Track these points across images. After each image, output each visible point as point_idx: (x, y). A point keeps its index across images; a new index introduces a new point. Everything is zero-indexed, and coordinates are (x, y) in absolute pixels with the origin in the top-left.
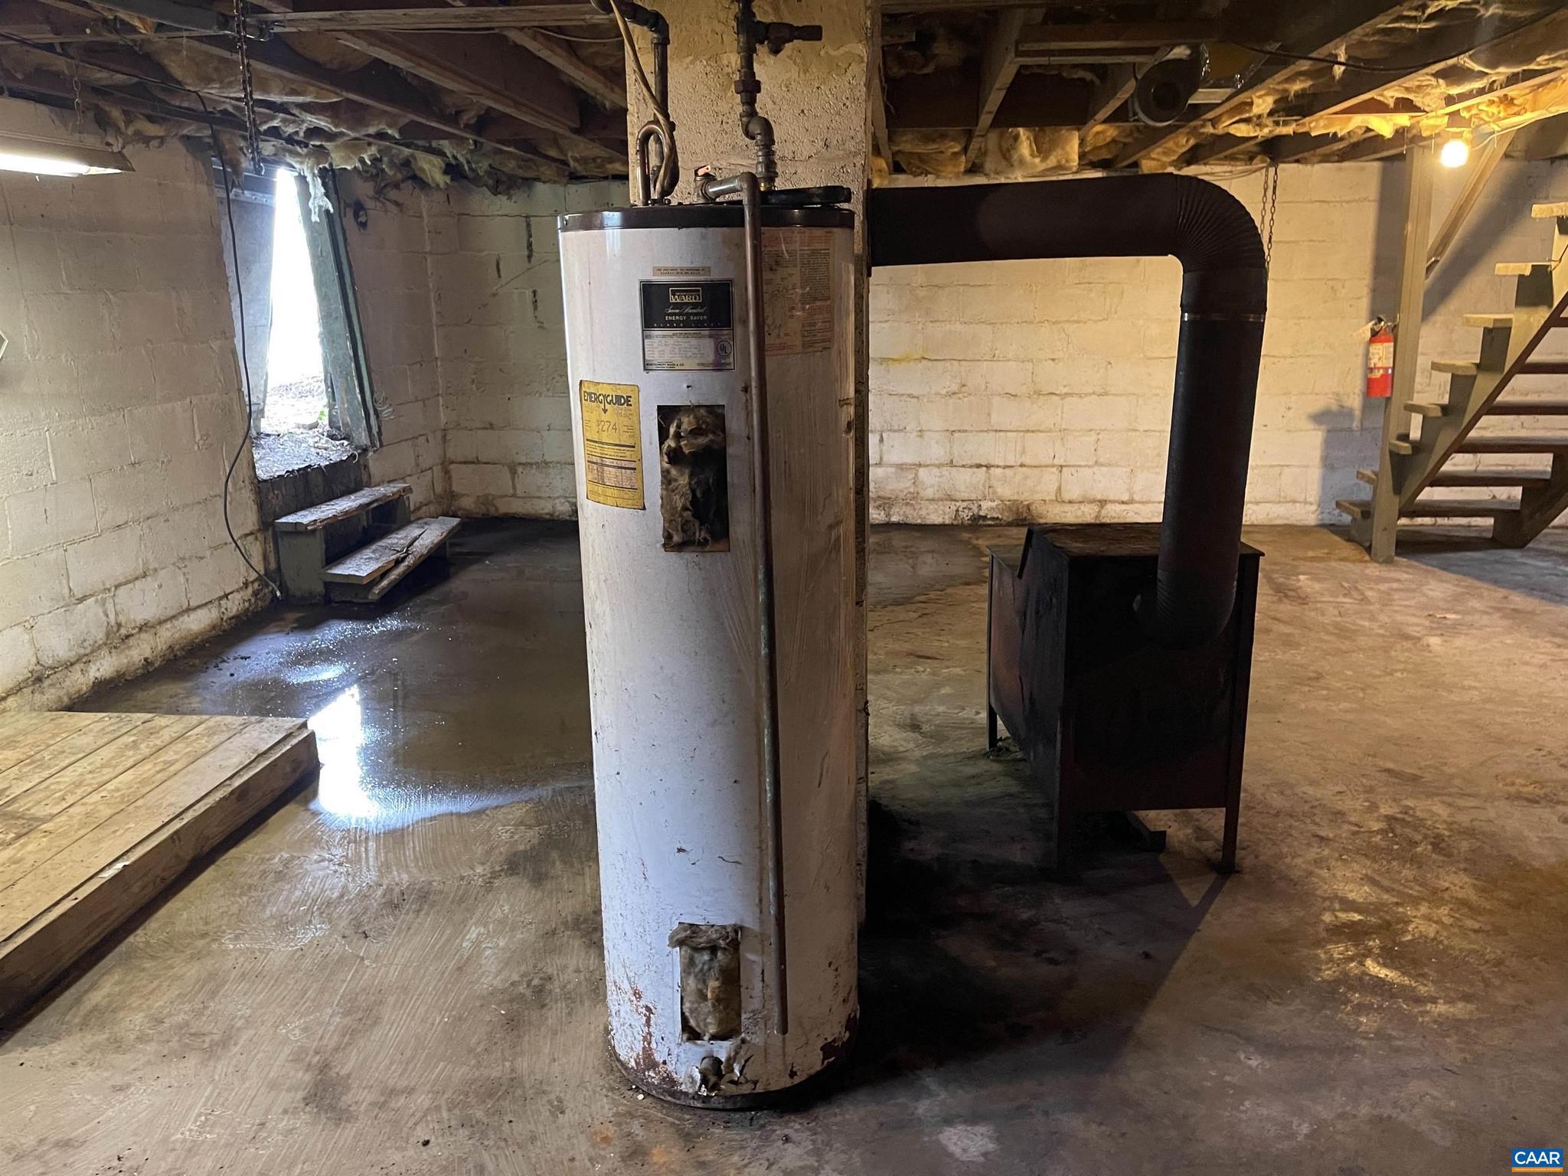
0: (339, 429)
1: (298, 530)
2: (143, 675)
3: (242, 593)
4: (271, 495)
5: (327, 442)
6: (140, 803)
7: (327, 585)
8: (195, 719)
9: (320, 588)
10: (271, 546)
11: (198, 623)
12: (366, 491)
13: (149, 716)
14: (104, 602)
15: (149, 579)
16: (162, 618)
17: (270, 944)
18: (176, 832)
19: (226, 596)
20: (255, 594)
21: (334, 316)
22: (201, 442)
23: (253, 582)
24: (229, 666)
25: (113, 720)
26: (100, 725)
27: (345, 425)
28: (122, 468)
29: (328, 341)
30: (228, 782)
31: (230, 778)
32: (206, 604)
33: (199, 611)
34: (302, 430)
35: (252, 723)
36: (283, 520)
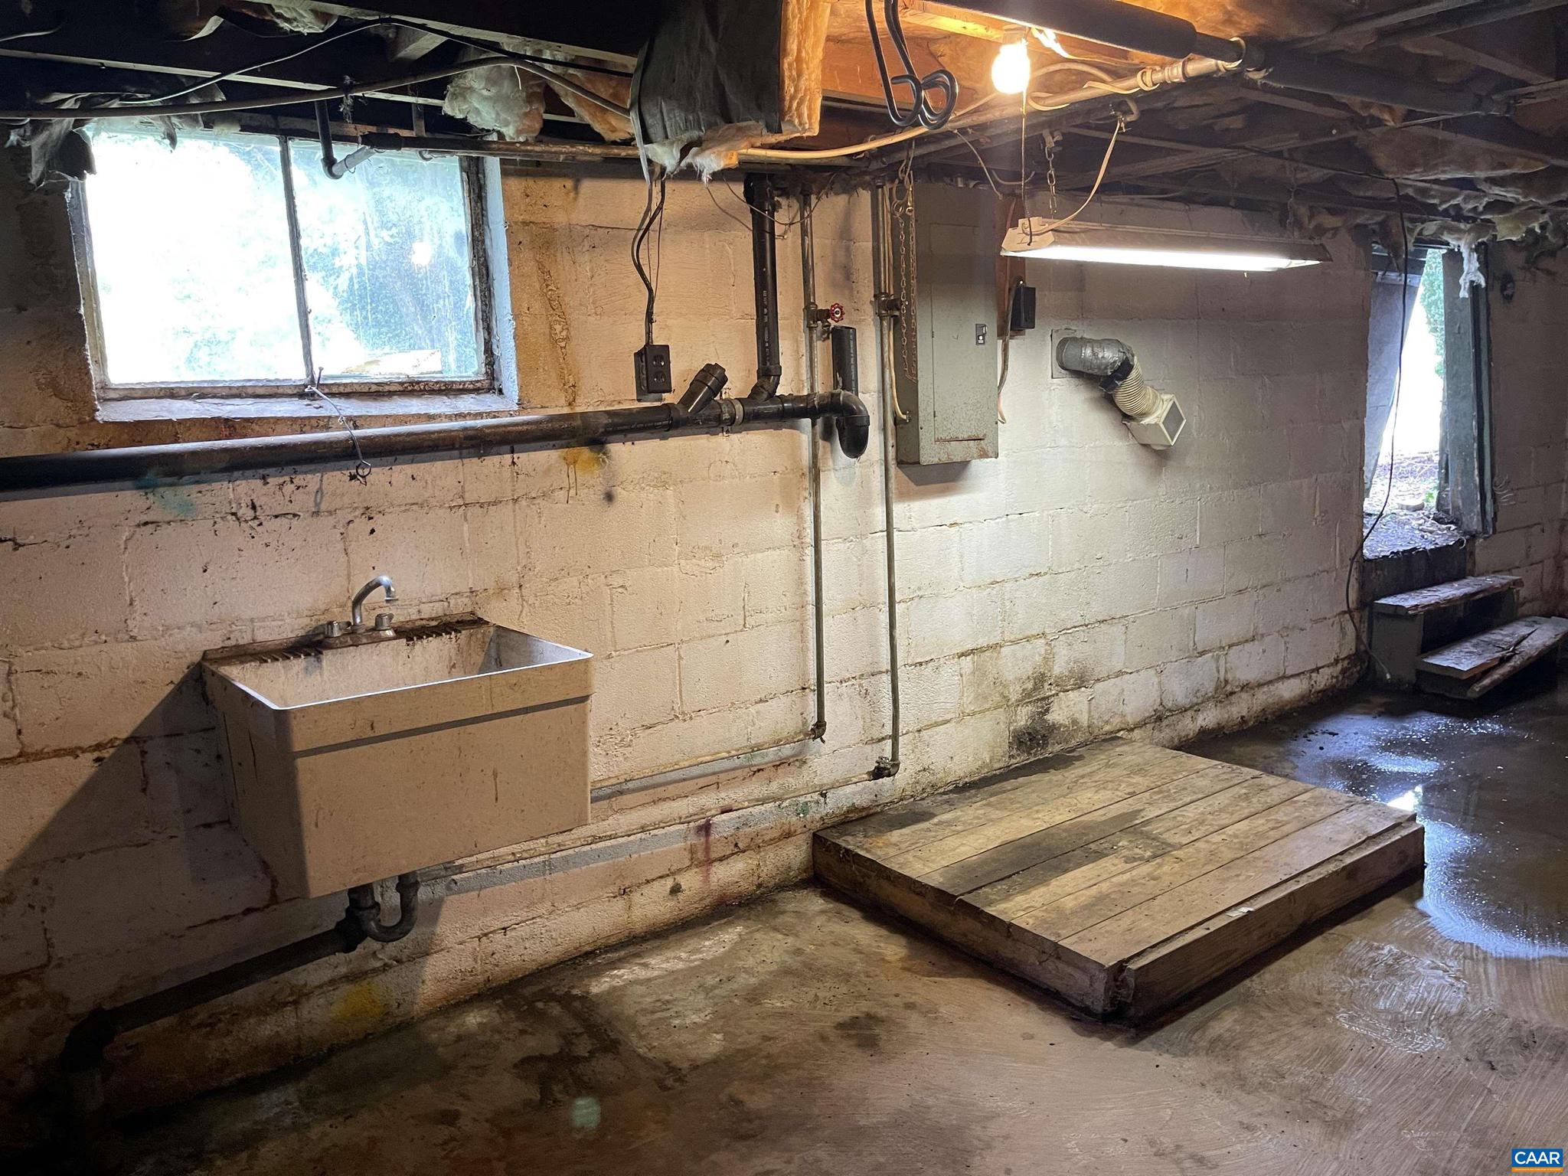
0: (1447, 512)
1: (1397, 612)
2: (1238, 731)
3: (1331, 669)
4: (1374, 575)
5: (1432, 524)
6: (1257, 854)
7: (1419, 673)
8: (1301, 786)
9: (1411, 677)
10: (1364, 627)
11: (1290, 691)
12: (1470, 580)
13: (1257, 773)
14: (1218, 657)
15: (1256, 642)
16: (1262, 681)
17: (1386, 1038)
18: (1292, 893)
19: (1317, 670)
20: (1343, 671)
21: (1463, 393)
22: (1319, 519)
23: (1343, 659)
24: (1318, 739)
25: (1225, 769)
26: (1214, 772)
27: (1456, 508)
28: (1251, 537)
29: (1450, 420)
30: (1339, 857)
31: (1342, 853)
32: (1298, 675)
33: (1292, 680)
34: (1405, 511)
35: (1358, 803)
36: (1383, 601)
